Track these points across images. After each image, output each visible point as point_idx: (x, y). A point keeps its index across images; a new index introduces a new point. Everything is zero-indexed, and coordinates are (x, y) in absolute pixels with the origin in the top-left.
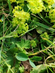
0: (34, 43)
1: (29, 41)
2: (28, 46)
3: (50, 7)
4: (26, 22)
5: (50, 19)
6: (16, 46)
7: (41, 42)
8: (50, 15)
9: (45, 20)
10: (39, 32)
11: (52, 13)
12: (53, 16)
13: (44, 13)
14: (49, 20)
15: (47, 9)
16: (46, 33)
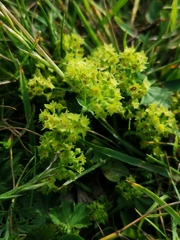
0: (100, 210)
1: (84, 206)
2: (83, 222)
3: (136, 105)
8: (140, 125)
9: (125, 143)
10: (111, 177)
11: (144, 119)
12: (146, 126)
15: (127, 113)
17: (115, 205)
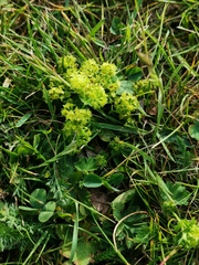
0: (102, 160)
1: (92, 159)
2: (94, 167)
3: (113, 95)
4: (87, 125)
5: (118, 114)
6: (76, 170)
7: (113, 155)
8: (118, 107)
9: (110, 118)
10: (105, 139)
11: (120, 103)
12: (122, 107)
13: (107, 107)
14: (116, 116)
16: (117, 139)
17: (110, 155)
